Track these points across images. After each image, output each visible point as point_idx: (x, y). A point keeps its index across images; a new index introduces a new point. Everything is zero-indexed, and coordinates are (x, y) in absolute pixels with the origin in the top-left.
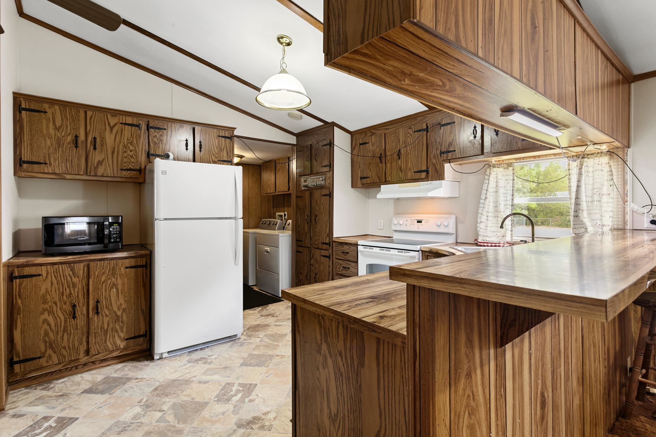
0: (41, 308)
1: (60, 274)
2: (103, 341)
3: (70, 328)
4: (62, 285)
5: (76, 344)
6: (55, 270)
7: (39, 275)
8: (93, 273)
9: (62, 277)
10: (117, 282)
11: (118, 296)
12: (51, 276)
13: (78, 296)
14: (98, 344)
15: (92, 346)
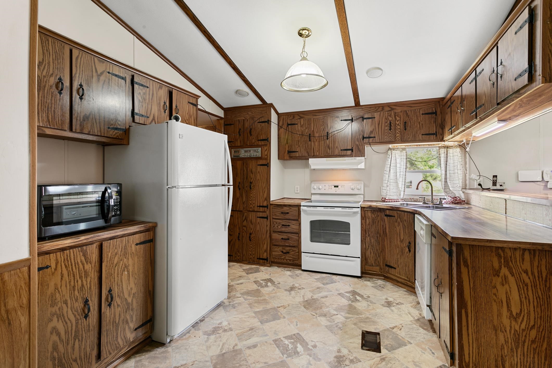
0: (49, 312)
1: (71, 262)
2: (115, 339)
3: (82, 331)
4: (74, 276)
5: (88, 350)
6: (66, 257)
7: (47, 267)
8: (106, 256)
9: (74, 265)
10: (128, 262)
11: (129, 280)
12: (61, 266)
13: (90, 288)
14: (110, 343)
15: (104, 348)
